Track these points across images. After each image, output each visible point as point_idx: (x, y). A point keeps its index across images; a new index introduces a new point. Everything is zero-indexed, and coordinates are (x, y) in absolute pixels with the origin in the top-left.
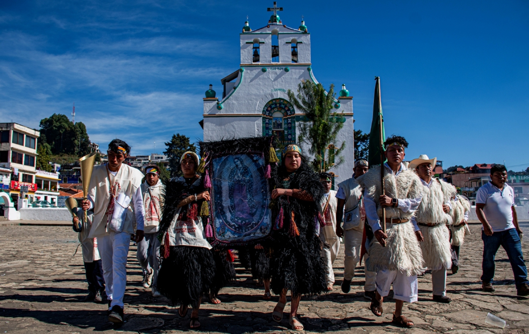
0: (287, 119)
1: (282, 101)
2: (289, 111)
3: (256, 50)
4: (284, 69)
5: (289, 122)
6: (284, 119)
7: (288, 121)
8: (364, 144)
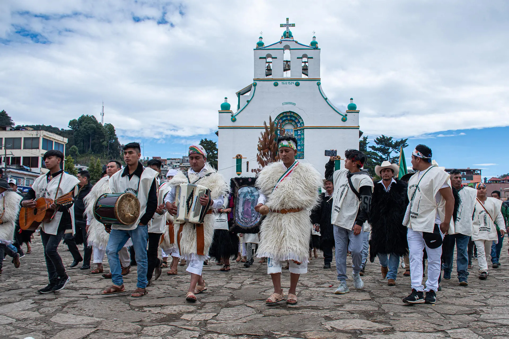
0: (297, 130)
1: (292, 114)
2: (299, 124)
3: (269, 64)
4: (294, 83)
5: (298, 134)
6: (295, 131)
7: (298, 132)
8: (396, 150)
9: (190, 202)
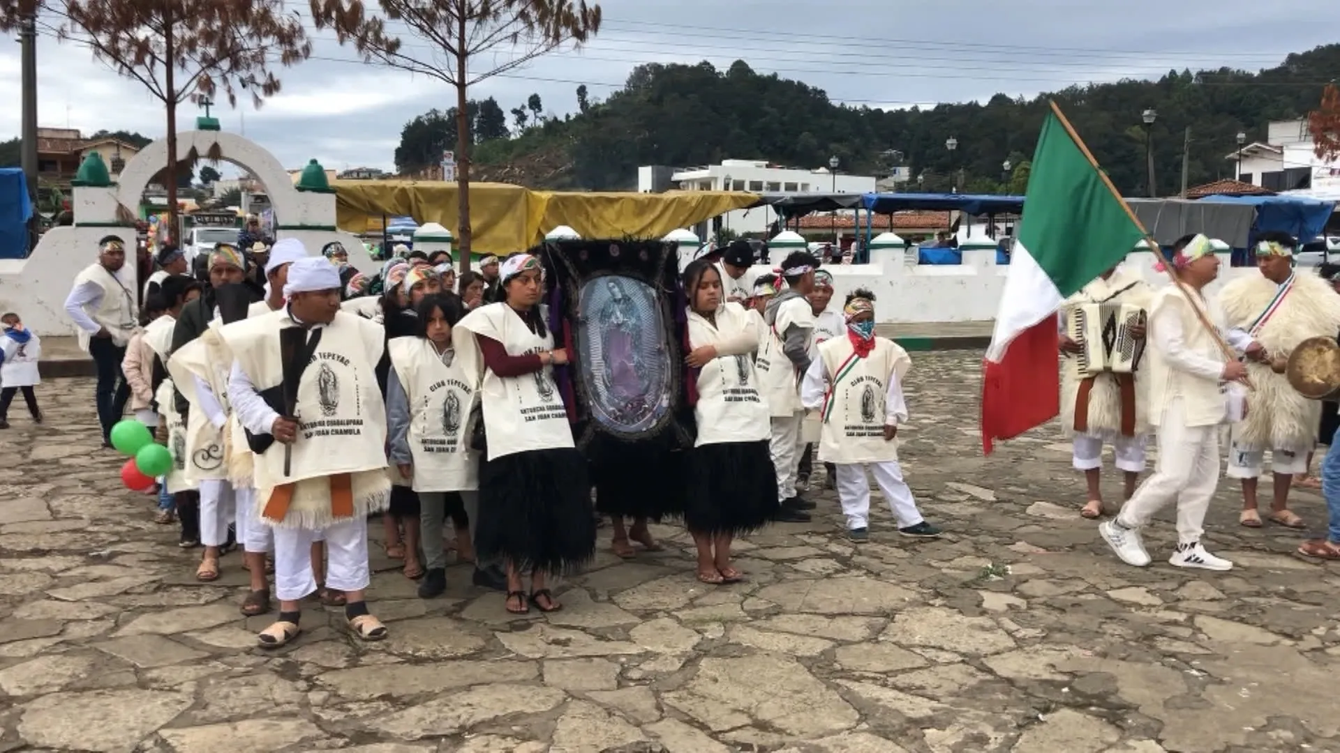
9: (1110, 336)
